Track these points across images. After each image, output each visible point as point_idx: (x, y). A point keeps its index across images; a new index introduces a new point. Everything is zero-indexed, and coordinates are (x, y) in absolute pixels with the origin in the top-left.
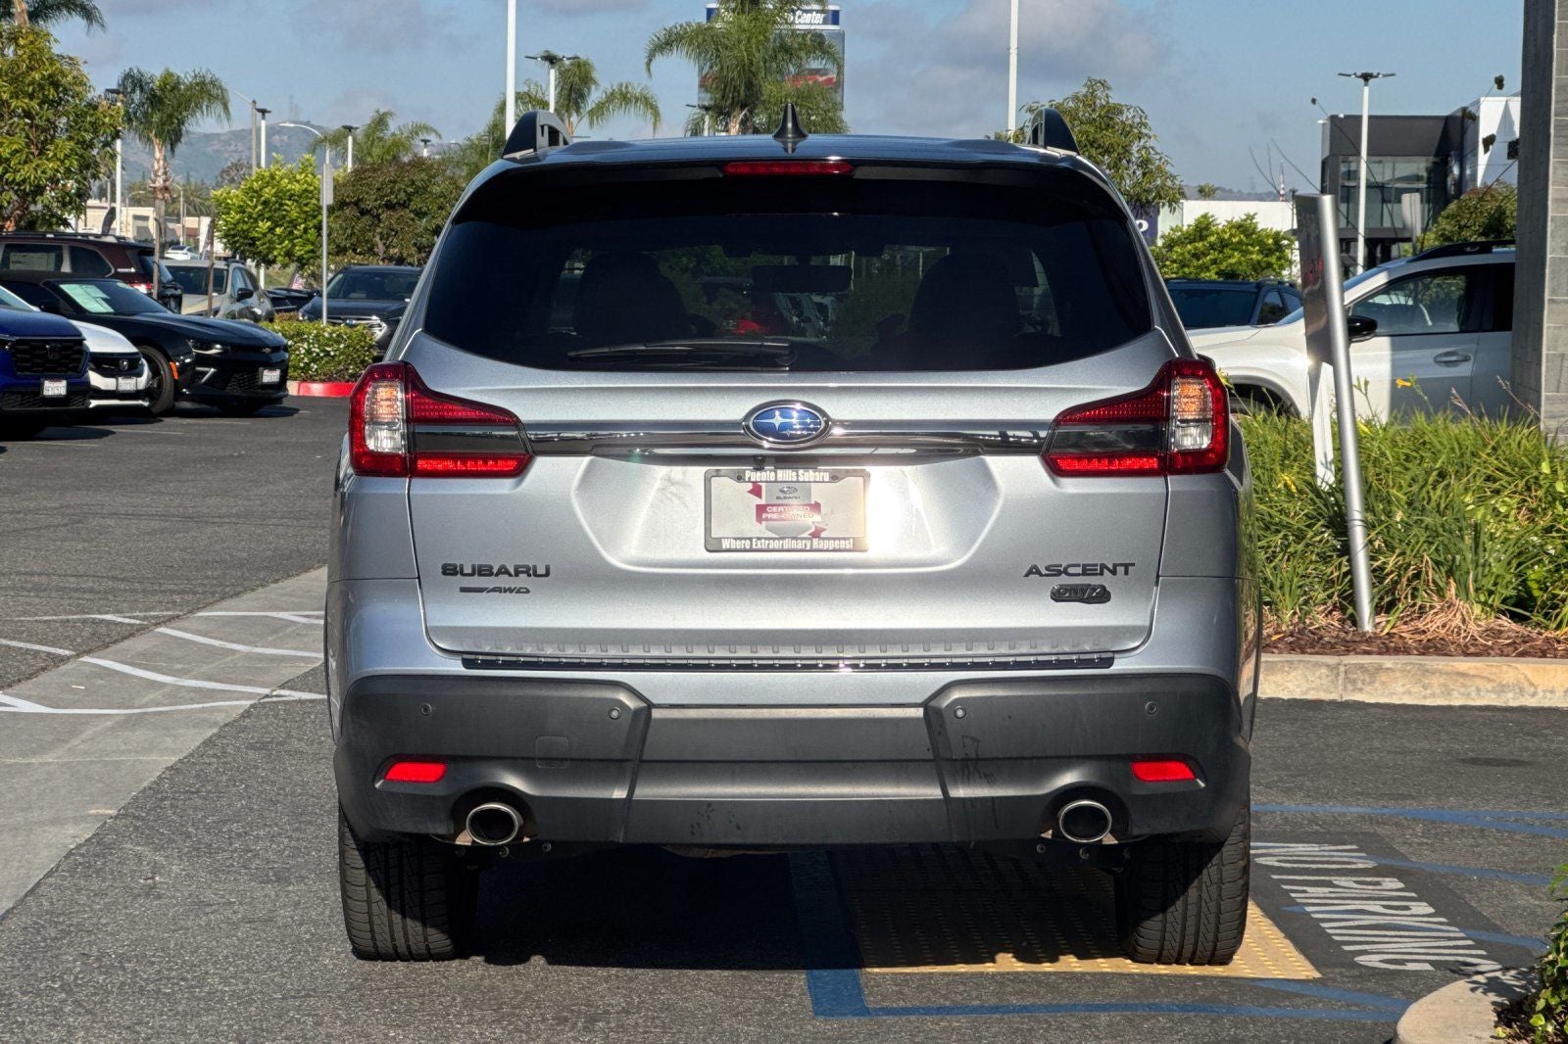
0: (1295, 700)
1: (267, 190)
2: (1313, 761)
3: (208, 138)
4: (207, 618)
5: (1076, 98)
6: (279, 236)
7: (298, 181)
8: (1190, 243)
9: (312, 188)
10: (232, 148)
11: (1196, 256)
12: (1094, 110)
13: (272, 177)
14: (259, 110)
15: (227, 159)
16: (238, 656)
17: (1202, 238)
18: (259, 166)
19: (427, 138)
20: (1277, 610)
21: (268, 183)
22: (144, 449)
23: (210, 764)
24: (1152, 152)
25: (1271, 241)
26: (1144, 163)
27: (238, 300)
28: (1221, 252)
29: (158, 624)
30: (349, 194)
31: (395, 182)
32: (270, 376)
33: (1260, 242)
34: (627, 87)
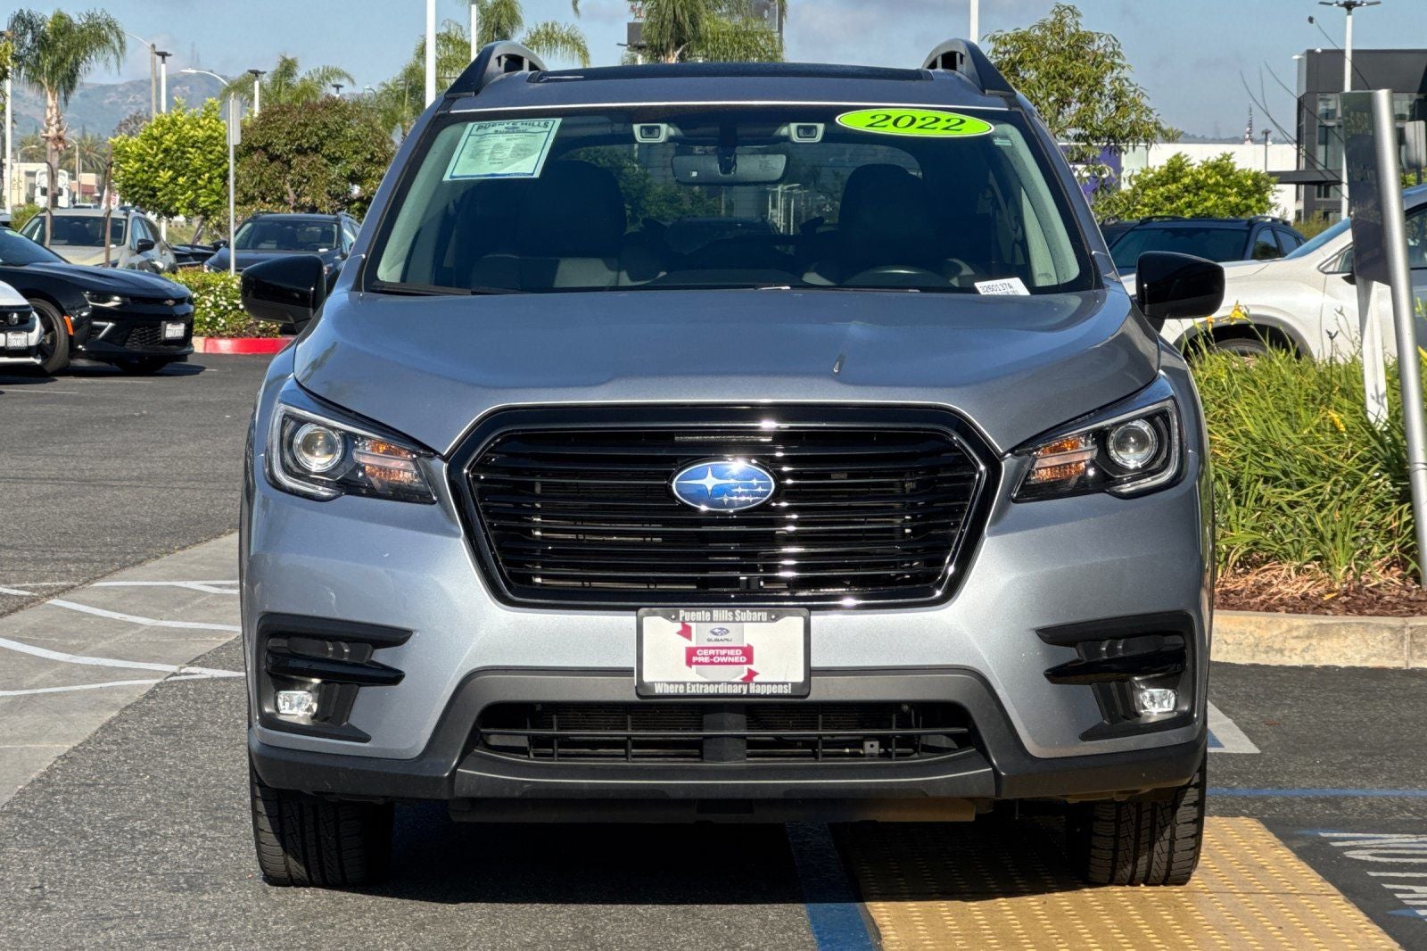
0: (1354, 669)
1: (168, 137)
2: (1388, 738)
3: (105, 89)
4: (106, 589)
5: (1042, 26)
6: (182, 186)
7: (201, 127)
8: (1163, 185)
9: (216, 134)
10: (131, 99)
11: (1169, 199)
12: (1062, 39)
13: (174, 123)
14: (159, 54)
15: (125, 112)
16: (141, 629)
17: (1175, 180)
18: (159, 111)
19: (339, 83)
20: (1329, 566)
21: (169, 129)
22: (37, 409)
23: (108, 752)
24: (1126, 84)
25: (1250, 182)
26: (1117, 96)
27: (139, 252)
28: (1196, 194)
29: (50, 596)
30: (257, 138)
31: (306, 125)
32: (174, 331)
33: (1239, 184)
34: (553, 27)
